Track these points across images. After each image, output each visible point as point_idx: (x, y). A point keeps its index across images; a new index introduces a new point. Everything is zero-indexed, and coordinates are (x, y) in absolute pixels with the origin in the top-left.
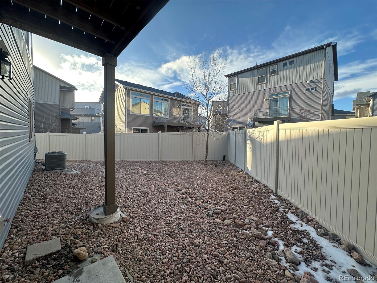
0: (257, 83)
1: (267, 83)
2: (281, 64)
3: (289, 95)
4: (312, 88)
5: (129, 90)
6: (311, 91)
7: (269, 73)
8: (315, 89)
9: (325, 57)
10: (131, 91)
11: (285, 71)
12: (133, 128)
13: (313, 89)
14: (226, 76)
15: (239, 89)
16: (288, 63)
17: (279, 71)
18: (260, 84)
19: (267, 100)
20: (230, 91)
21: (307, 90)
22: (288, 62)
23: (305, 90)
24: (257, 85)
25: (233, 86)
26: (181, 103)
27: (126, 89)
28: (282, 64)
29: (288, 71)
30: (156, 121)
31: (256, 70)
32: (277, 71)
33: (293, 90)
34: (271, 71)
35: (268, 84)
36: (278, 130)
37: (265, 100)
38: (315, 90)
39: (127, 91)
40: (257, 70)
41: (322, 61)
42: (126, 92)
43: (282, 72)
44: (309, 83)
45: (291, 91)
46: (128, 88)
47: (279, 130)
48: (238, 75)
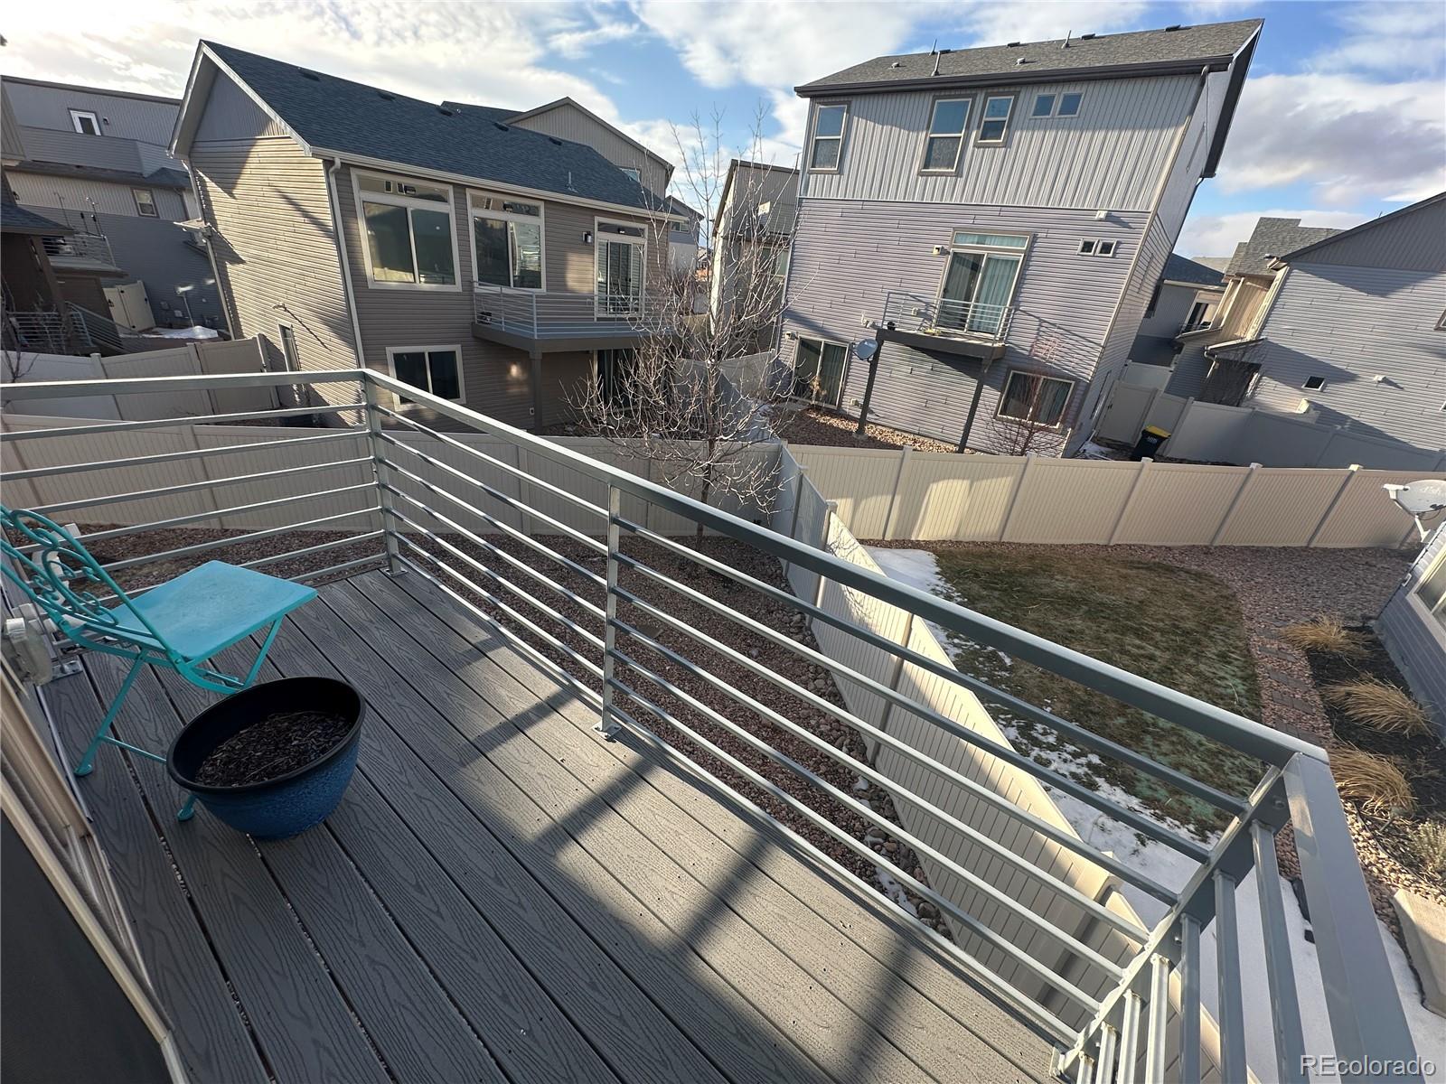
0: (922, 165)
1: (958, 174)
2: (1029, 98)
3: (1025, 252)
4: (1104, 244)
5: (346, 166)
6: (1097, 254)
7: (979, 127)
8: (1114, 253)
9: (1192, 112)
10: (354, 173)
11: (1038, 135)
12: (391, 351)
13: (1106, 248)
14: (802, 92)
15: (846, 173)
16: (1057, 104)
17: (1016, 129)
18: (932, 174)
19: (943, 252)
20: (811, 173)
21: (1088, 247)
22: (1059, 94)
23: (1080, 247)
24: (920, 174)
25: (823, 150)
26: (598, 219)
27: (328, 163)
28: (1036, 98)
29: (1050, 135)
30: (489, 314)
31: (928, 98)
32: (1008, 127)
33: (1040, 235)
34: (984, 119)
35: (961, 181)
36: (908, 629)
37: (936, 252)
38: (1110, 255)
39: (337, 173)
40: (935, 98)
41: (1177, 125)
42: (333, 180)
43: (1026, 135)
44: (1101, 220)
45: (1034, 239)
46: (338, 162)
47: (911, 629)
48: (856, 103)
